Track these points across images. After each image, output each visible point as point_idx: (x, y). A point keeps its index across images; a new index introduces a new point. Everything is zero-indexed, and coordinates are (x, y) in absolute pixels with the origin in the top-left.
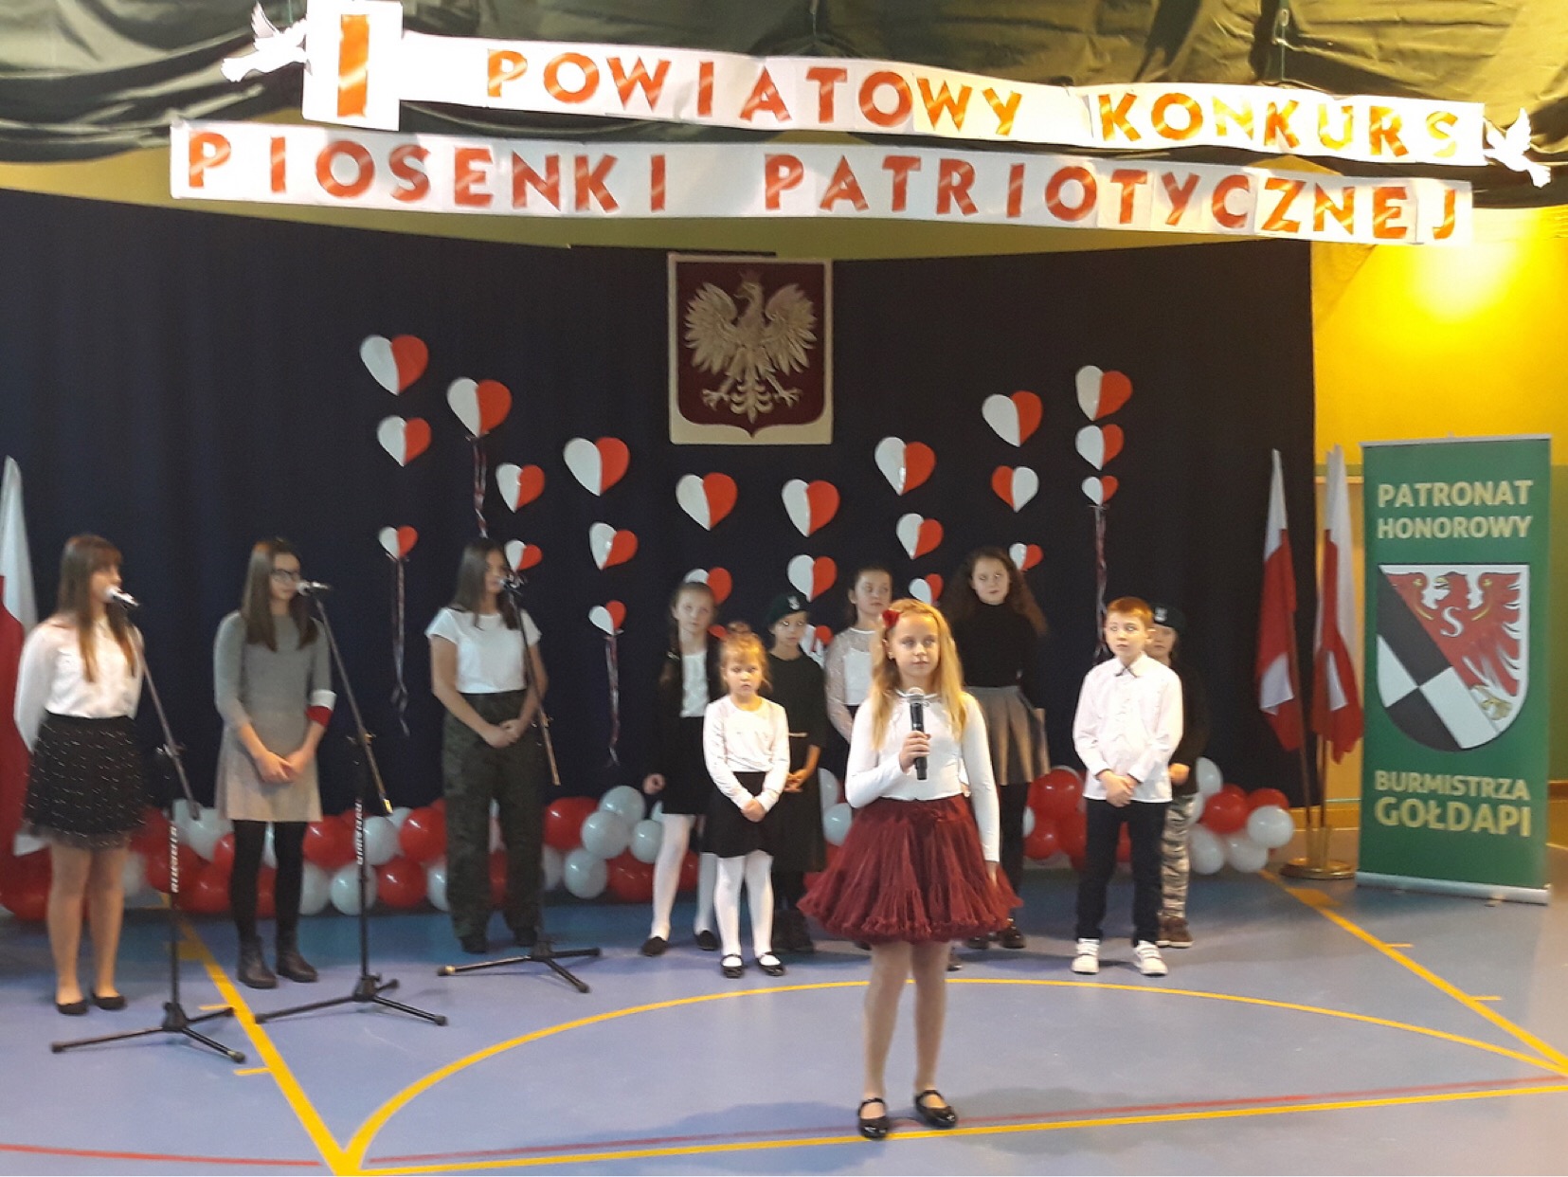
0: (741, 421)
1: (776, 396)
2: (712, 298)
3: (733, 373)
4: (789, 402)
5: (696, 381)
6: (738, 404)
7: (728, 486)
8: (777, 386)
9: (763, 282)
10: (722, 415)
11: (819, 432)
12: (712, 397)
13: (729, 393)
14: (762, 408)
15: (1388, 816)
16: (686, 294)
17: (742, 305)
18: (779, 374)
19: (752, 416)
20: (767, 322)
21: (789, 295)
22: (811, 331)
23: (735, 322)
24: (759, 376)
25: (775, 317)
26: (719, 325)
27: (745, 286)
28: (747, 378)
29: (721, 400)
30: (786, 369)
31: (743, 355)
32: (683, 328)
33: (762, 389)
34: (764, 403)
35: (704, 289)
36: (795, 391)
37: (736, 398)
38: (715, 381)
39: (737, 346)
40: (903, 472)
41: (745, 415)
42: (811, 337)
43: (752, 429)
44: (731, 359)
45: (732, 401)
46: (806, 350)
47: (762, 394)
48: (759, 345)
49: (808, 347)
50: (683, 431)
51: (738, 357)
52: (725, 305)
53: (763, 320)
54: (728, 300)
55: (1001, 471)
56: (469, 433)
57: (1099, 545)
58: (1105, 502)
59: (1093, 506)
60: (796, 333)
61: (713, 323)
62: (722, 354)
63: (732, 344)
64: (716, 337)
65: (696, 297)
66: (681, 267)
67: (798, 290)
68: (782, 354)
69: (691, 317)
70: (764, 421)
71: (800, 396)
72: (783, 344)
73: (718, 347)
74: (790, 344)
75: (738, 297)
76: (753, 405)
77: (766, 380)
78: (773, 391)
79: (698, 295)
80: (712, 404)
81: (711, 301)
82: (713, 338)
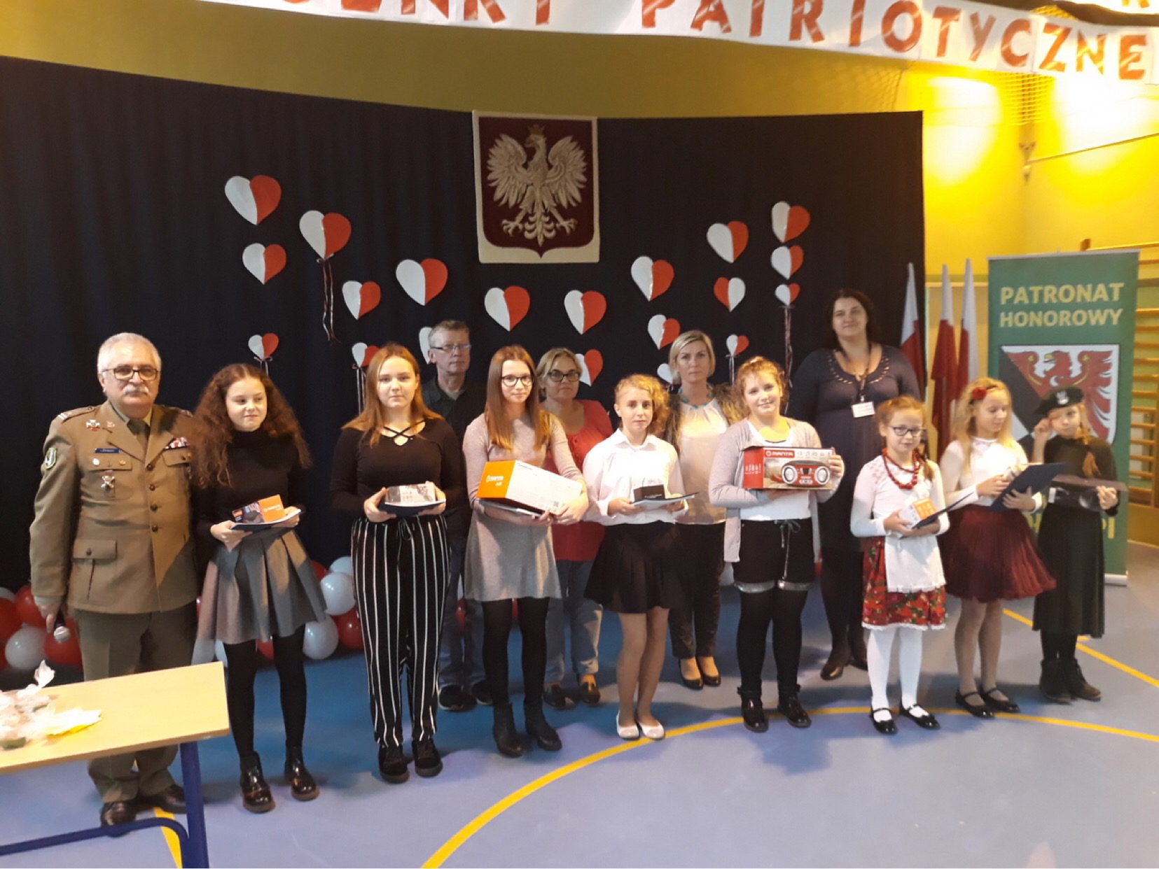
0: (532, 245)
1: (558, 225)
2: (507, 147)
3: (525, 206)
4: (568, 230)
5: (497, 213)
6: (530, 231)
7: (524, 297)
8: (558, 217)
9: (545, 134)
10: (517, 240)
11: (589, 253)
12: (510, 226)
13: (523, 222)
14: (548, 235)
16: (487, 145)
17: (530, 153)
18: (559, 207)
19: (540, 241)
21: (565, 145)
23: (525, 166)
24: (546, 210)
25: (556, 163)
26: (513, 168)
27: (532, 137)
28: (535, 210)
29: (516, 228)
30: (564, 203)
31: (532, 193)
32: (485, 171)
33: (548, 219)
34: (550, 231)
35: (500, 139)
37: (528, 227)
38: (512, 213)
39: (527, 186)
40: (651, 286)
41: (536, 239)
42: (583, 178)
43: (541, 252)
44: (524, 195)
45: (524, 229)
46: (581, 191)
47: (548, 223)
48: (544, 185)
49: (582, 186)
50: (489, 253)
51: (526, 197)
52: (517, 153)
53: (546, 165)
54: (520, 148)
55: (721, 280)
56: (318, 256)
57: (788, 334)
58: (792, 303)
59: (783, 306)
60: (572, 175)
61: (509, 167)
62: (516, 191)
63: (523, 184)
64: (511, 177)
65: (495, 146)
66: (482, 121)
67: (572, 141)
68: (562, 192)
69: (492, 162)
70: (549, 244)
71: (574, 224)
72: (563, 183)
73: (513, 187)
74: (567, 184)
75: (527, 146)
76: (541, 232)
77: (550, 212)
78: (556, 221)
79: (496, 145)
80: (510, 231)
81: (506, 148)
82: (509, 178)
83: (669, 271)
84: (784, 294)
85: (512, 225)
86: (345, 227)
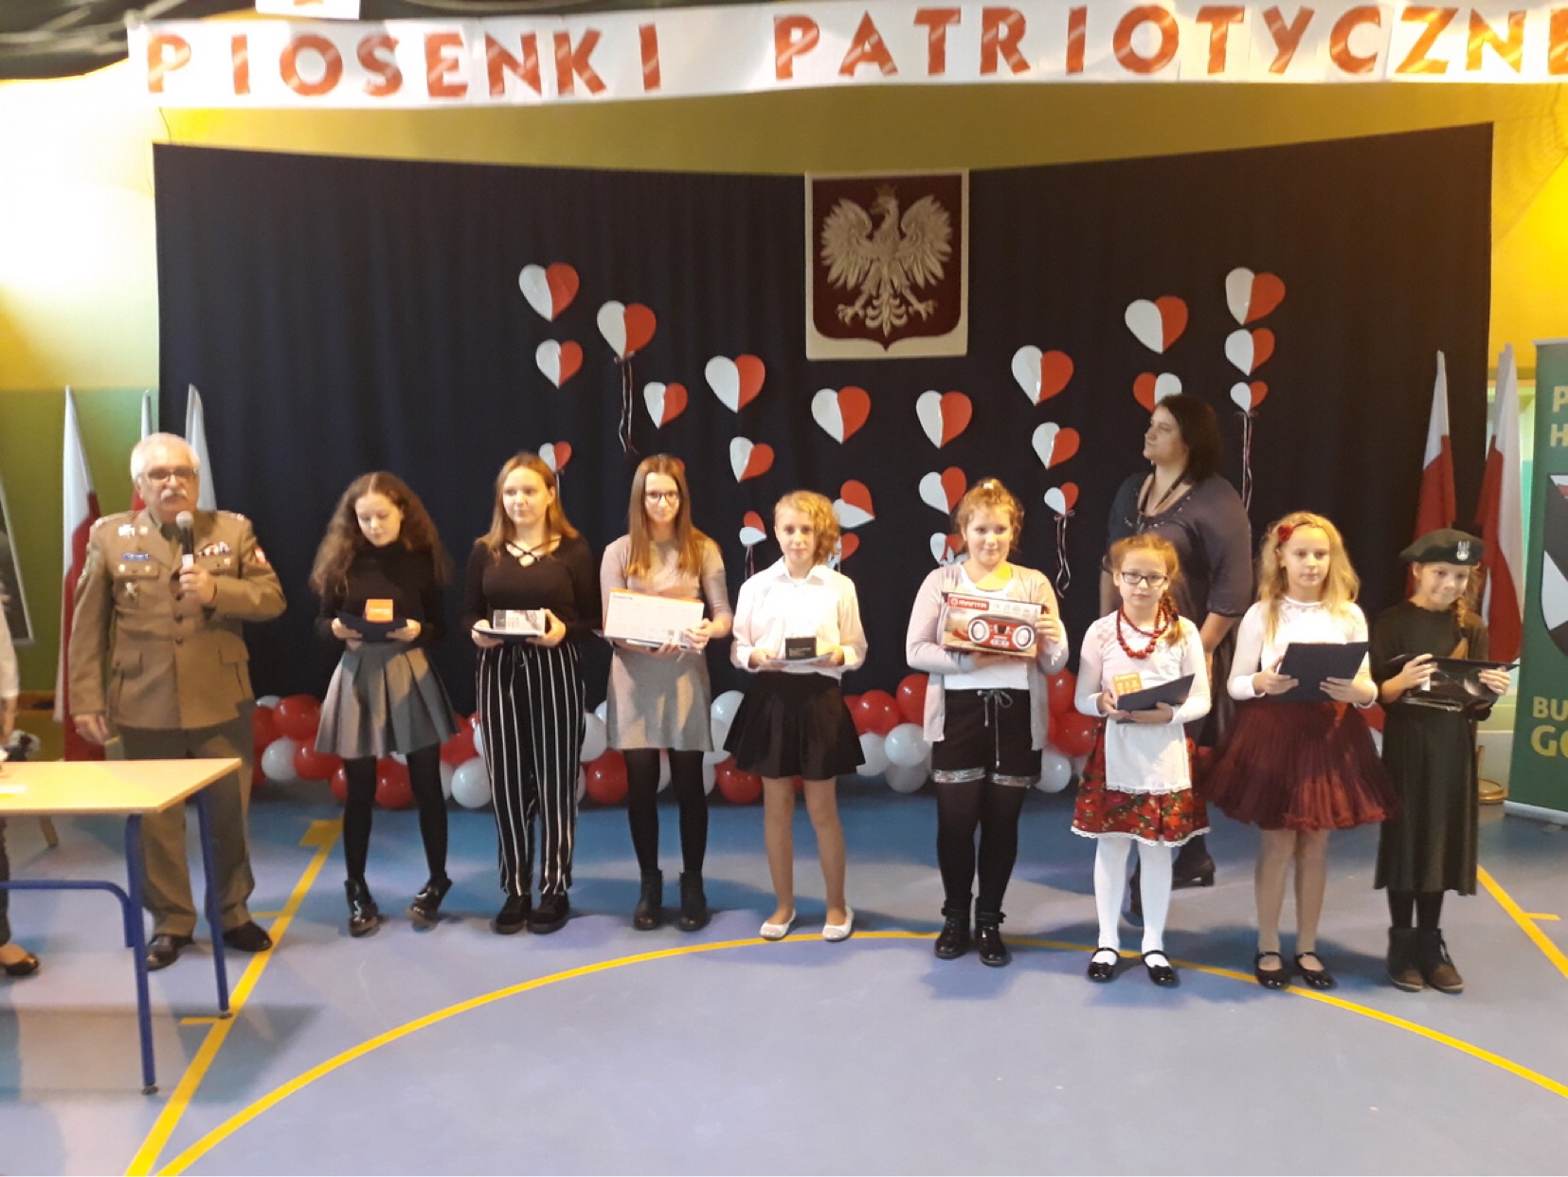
0: (876, 335)
1: (911, 310)
2: (849, 214)
3: (868, 287)
4: (924, 315)
5: (831, 296)
6: (873, 318)
7: (862, 399)
8: (912, 299)
9: (898, 196)
10: (857, 330)
11: (954, 344)
12: (846, 313)
13: (865, 307)
14: (898, 322)
15: (1545, 744)
16: (822, 213)
17: (877, 221)
18: (914, 288)
19: (886, 330)
20: (903, 235)
21: (925, 208)
22: (950, 243)
23: (870, 237)
24: (895, 291)
25: (909, 231)
26: (854, 241)
27: (881, 200)
28: (881, 292)
29: (856, 315)
30: (920, 281)
31: (879, 270)
32: (818, 246)
33: (897, 302)
34: (899, 317)
35: (839, 205)
36: (930, 303)
37: (870, 312)
38: (850, 296)
39: (871, 263)
40: (1039, 385)
41: (881, 327)
42: (947, 249)
43: (886, 344)
44: (867, 274)
45: (866, 316)
46: (943, 265)
47: (900, 306)
48: (894, 259)
49: (945, 259)
50: (819, 347)
51: (871, 273)
52: (861, 222)
53: (897, 232)
54: (864, 216)
55: (1143, 378)
56: (615, 354)
57: (1246, 453)
58: (1253, 409)
59: (1241, 413)
60: (932, 246)
61: (849, 241)
62: (857, 271)
63: (867, 259)
64: (851, 254)
65: (832, 215)
66: (817, 185)
67: (934, 201)
68: (918, 267)
69: (827, 234)
70: (898, 334)
71: (935, 309)
72: (919, 256)
73: (853, 266)
74: (925, 257)
75: (872, 212)
76: (889, 318)
77: (901, 294)
78: (908, 304)
79: (833, 212)
80: (847, 320)
81: (846, 216)
82: (848, 253)
83: (1066, 365)
84: (1242, 396)
85: (850, 312)
86: (648, 319)
